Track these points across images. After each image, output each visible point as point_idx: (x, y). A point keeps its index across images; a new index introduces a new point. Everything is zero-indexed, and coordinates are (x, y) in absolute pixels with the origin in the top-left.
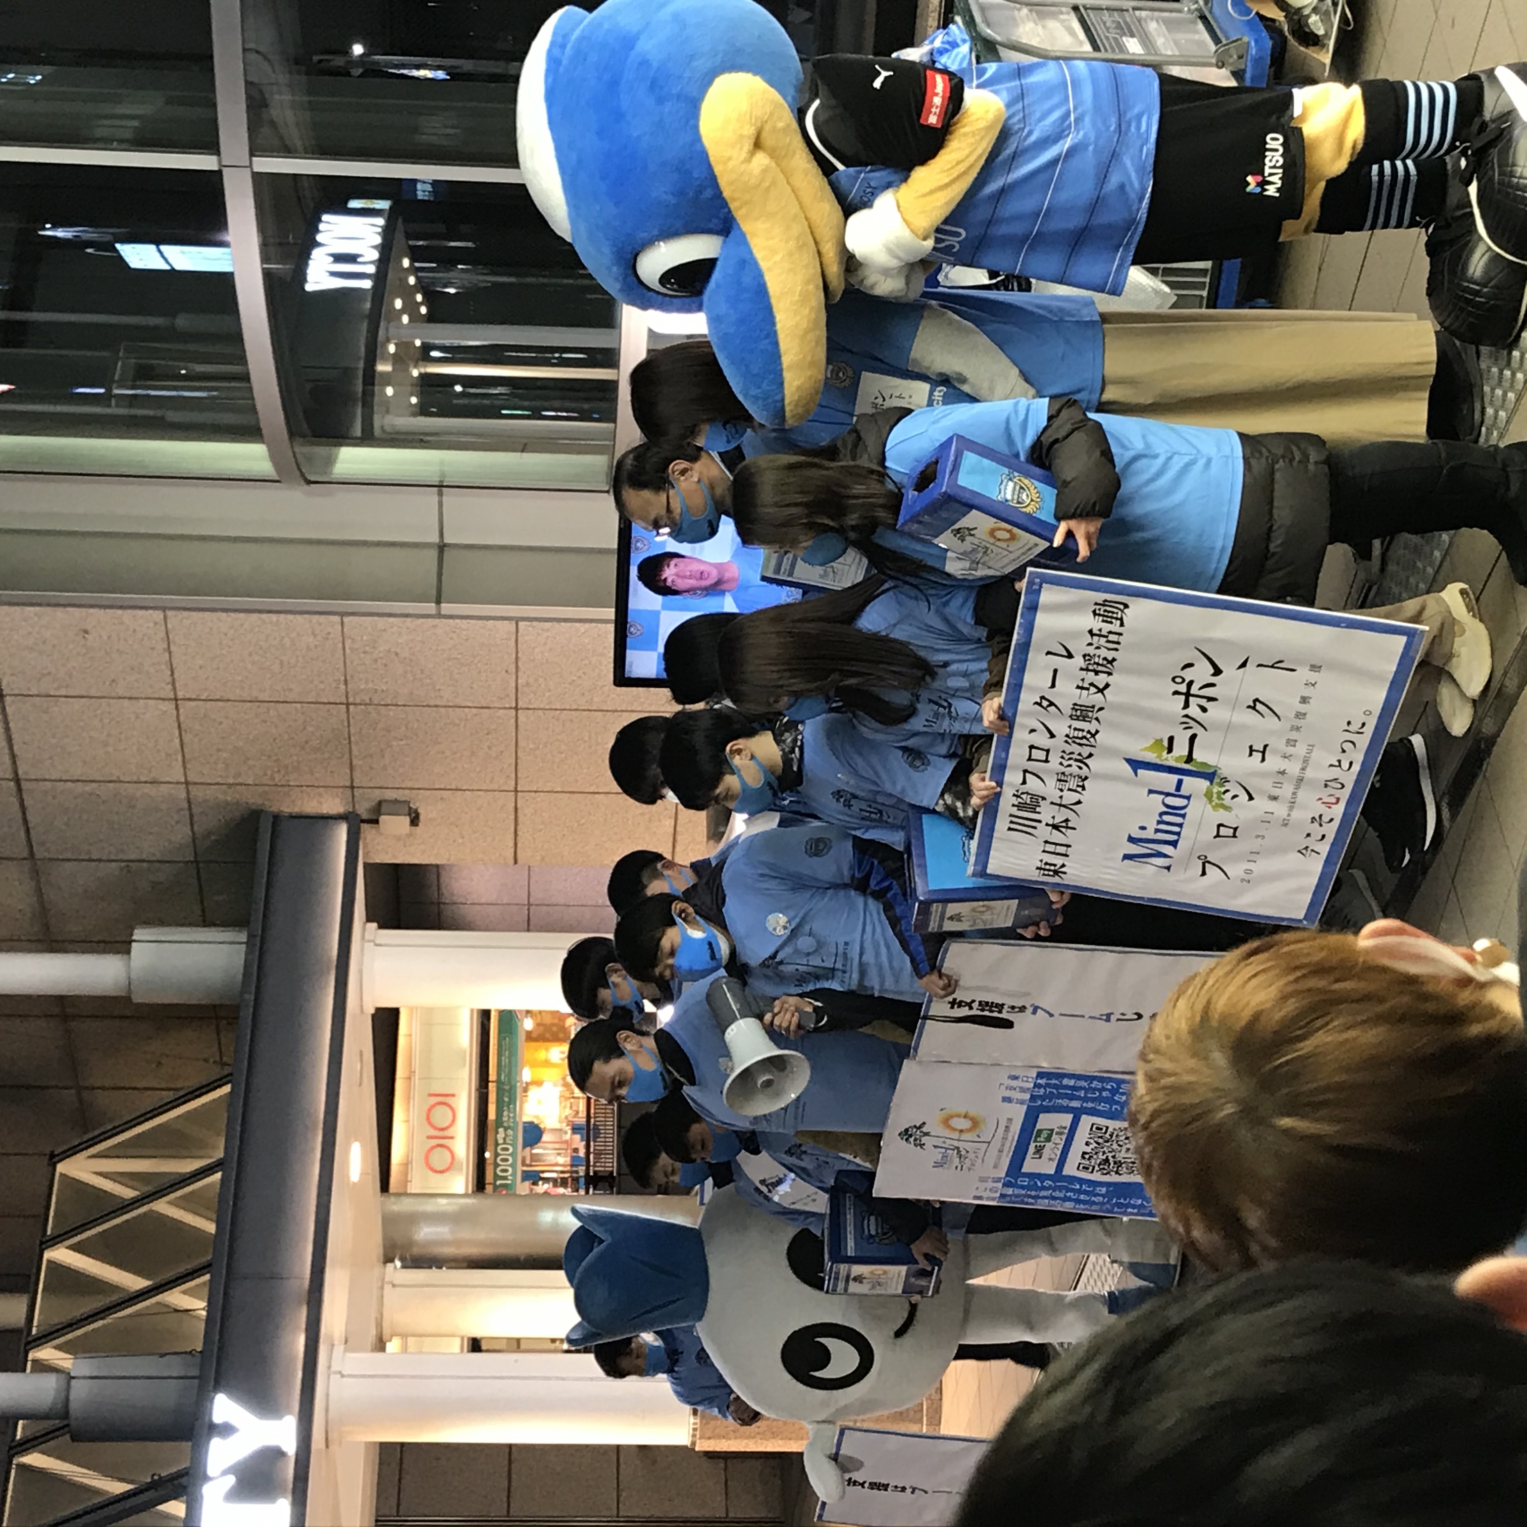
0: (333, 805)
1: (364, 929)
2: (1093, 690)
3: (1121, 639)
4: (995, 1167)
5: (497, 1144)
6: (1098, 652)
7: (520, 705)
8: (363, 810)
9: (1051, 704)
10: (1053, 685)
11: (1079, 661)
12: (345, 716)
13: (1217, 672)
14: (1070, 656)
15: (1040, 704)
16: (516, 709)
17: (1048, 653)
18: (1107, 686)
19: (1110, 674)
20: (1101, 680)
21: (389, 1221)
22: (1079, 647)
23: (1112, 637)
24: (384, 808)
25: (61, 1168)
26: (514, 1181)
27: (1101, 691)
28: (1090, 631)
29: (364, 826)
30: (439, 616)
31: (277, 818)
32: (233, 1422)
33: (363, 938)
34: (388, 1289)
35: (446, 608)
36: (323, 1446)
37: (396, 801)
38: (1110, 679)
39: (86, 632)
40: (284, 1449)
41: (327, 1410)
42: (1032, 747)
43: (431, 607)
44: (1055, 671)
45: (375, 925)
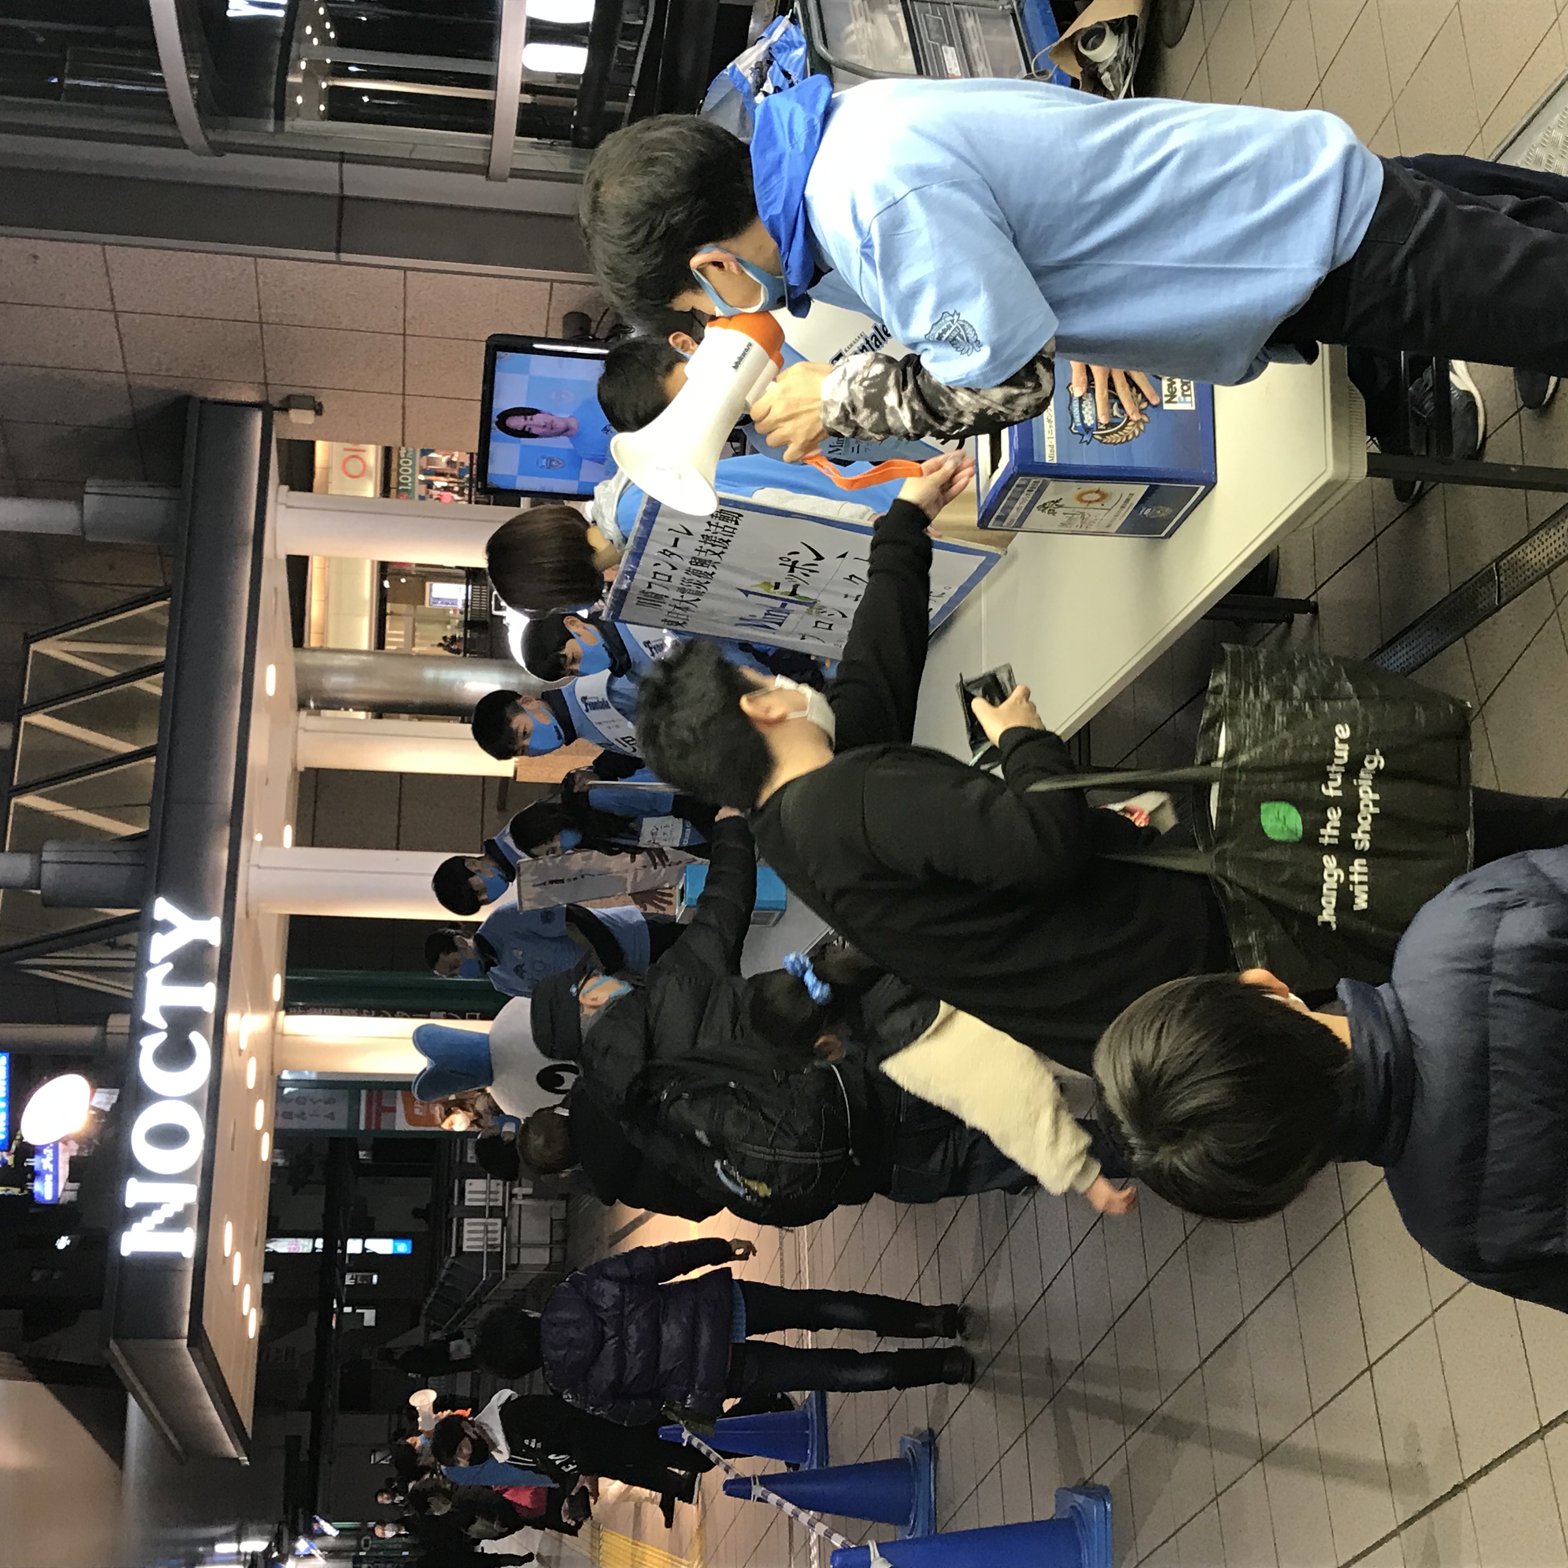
0: (250, 395)
7: (408, 332)
8: (275, 401)
12: (258, 332)
16: (404, 335)
24: (293, 402)
25: (33, 647)
26: (413, 486)
29: (276, 412)
30: (339, 262)
31: (204, 401)
32: (172, 920)
33: (276, 501)
34: (300, 733)
35: (345, 257)
37: (304, 396)
39: (36, 257)
40: (211, 942)
41: (247, 894)
43: (332, 256)
45: (286, 487)
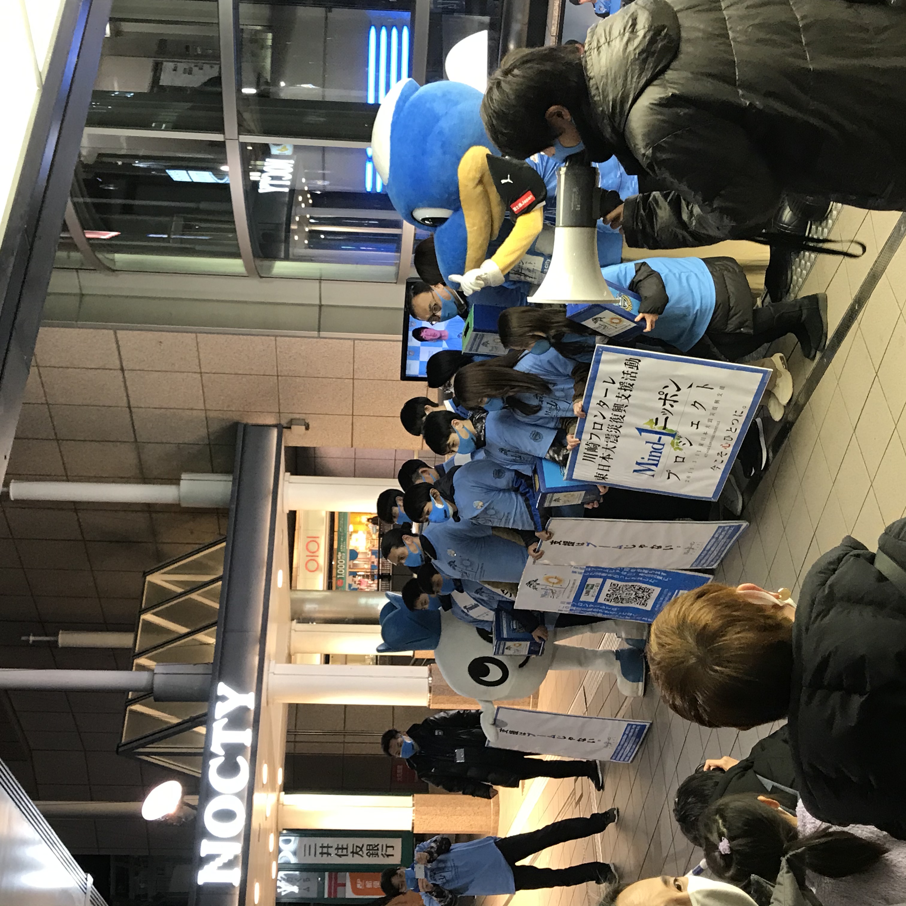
0: (270, 420)
1: (284, 476)
2: (623, 398)
3: (637, 375)
4: (568, 598)
5: (338, 559)
6: (626, 381)
7: (355, 377)
8: (284, 422)
9: (604, 404)
10: (606, 396)
11: (617, 385)
12: (276, 381)
13: (679, 389)
14: (614, 383)
15: (599, 404)
16: (353, 379)
17: (604, 382)
18: (630, 396)
19: (631, 391)
20: (627, 393)
21: (293, 602)
22: (618, 379)
23: (633, 375)
24: (294, 422)
25: (149, 578)
26: (345, 576)
27: (627, 398)
28: (624, 373)
29: (285, 430)
30: (319, 337)
31: (246, 426)
32: (227, 695)
33: (284, 479)
34: (293, 632)
35: (323, 334)
36: (266, 705)
37: (299, 419)
38: (631, 393)
39: (161, 342)
40: (249, 707)
41: (267, 689)
42: (595, 423)
43: (315, 333)
44: (607, 390)
45: (289, 474)
